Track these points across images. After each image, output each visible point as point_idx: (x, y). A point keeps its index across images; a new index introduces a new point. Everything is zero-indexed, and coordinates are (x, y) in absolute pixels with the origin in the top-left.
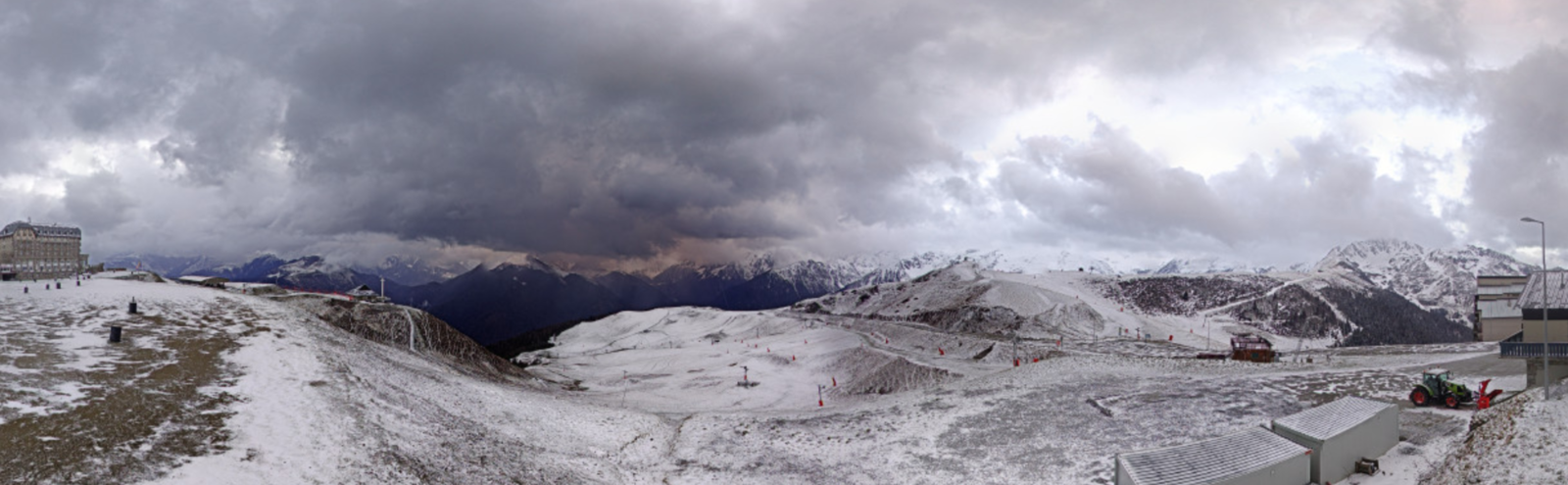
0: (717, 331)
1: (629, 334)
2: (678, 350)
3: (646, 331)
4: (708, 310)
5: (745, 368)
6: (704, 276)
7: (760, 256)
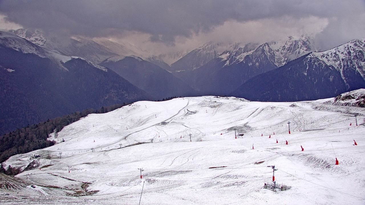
0: (241, 123)
1: (145, 126)
2: (199, 143)
3: (164, 123)
4: (231, 100)
5: (273, 167)
6: (228, 62)
7: (296, 38)
